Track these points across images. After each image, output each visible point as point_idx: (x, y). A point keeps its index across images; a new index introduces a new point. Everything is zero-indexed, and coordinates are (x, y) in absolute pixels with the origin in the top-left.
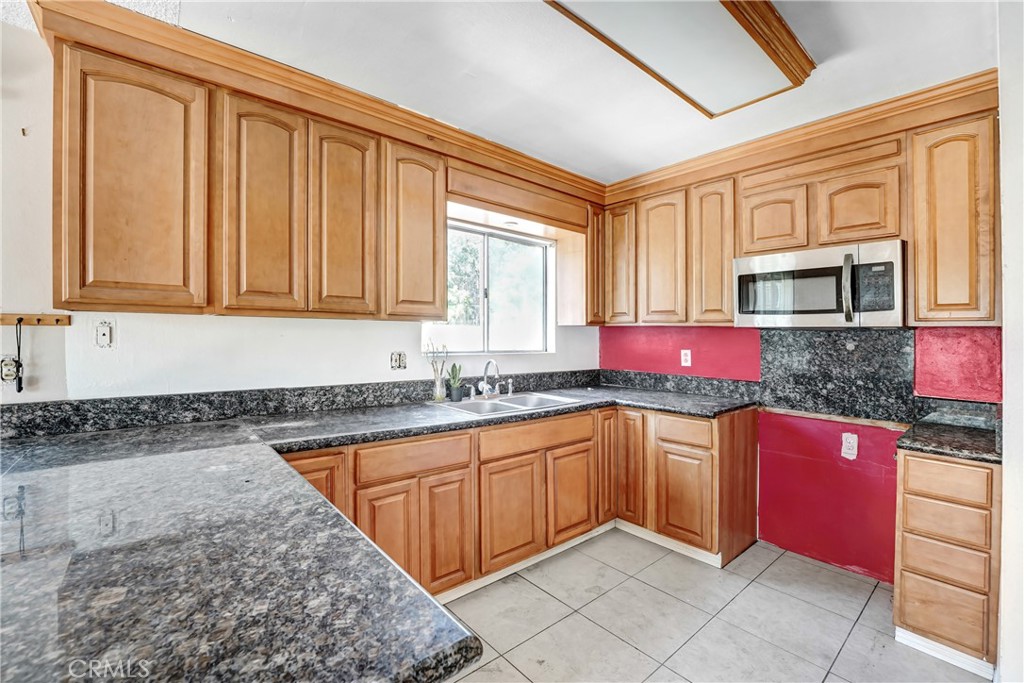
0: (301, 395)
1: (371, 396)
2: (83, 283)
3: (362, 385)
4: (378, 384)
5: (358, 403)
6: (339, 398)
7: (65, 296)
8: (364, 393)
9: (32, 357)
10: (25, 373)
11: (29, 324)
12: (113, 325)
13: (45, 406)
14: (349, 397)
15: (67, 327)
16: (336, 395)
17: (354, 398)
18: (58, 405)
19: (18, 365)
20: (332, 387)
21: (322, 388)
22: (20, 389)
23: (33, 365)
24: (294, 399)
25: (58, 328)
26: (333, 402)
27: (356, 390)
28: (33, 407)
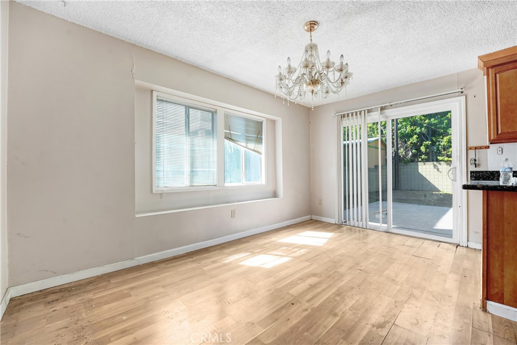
2: (497, 134)
7: (492, 138)
9: (479, 158)
10: (477, 163)
11: (478, 149)
12: (503, 147)
13: (482, 172)
15: (488, 150)
18: (486, 172)
19: (475, 160)
22: (476, 167)
23: (479, 160)
25: (486, 150)
28: (480, 172)
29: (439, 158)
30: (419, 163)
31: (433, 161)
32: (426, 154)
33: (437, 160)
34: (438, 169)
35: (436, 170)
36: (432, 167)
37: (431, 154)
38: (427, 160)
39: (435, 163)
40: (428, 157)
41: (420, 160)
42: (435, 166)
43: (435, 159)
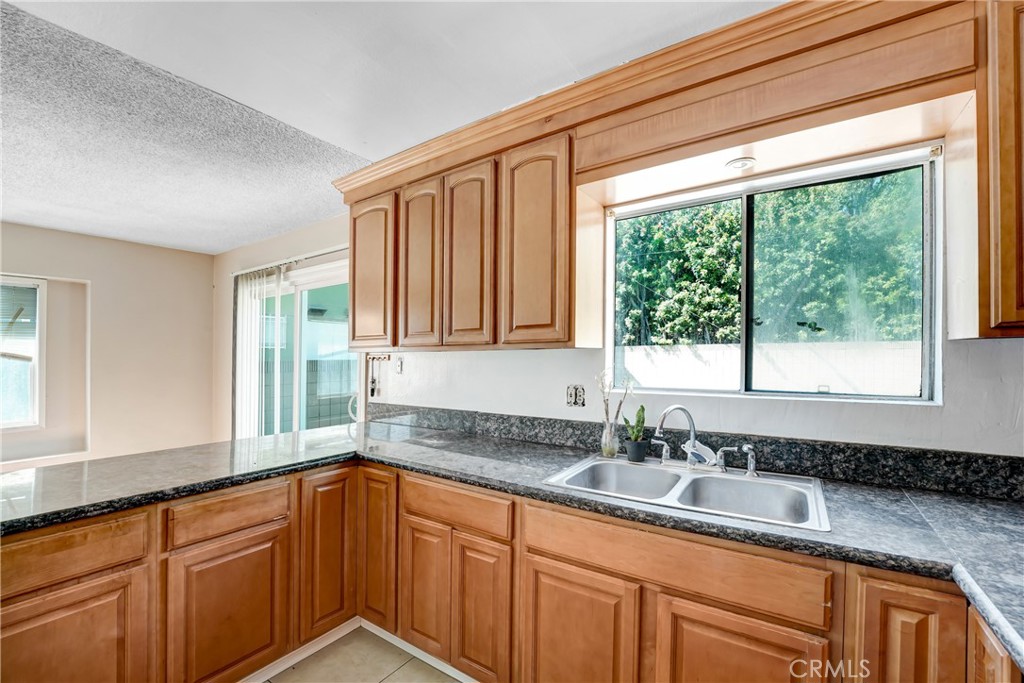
0: (487, 420)
1: (543, 432)
2: (353, 338)
3: (535, 419)
4: (551, 419)
5: (530, 437)
6: (514, 428)
8: (536, 428)
9: (379, 378)
10: (377, 386)
11: (378, 360)
12: (403, 360)
14: (522, 429)
16: (512, 425)
17: (527, 431)
18: (383, 405)
20: (509, 417)
21: (501, 416)
23: (379, 382)
24: (482, 423)
26: (509, 432)
27: (528, 423)
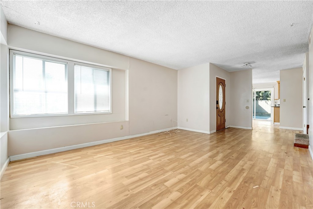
29: (268, 98)
30: (259, 101)
31: (265, 100)
32: (262, 97)
33: (267, 100)
34: (267, 103)
35: (266, 104)
36: (265, 102)
37: (264, 97)
38: (263, 100)
39: (266, 101)
40: (263, 98)
41: (259, 99)
42: (266, 102)
43: (266, 99)
